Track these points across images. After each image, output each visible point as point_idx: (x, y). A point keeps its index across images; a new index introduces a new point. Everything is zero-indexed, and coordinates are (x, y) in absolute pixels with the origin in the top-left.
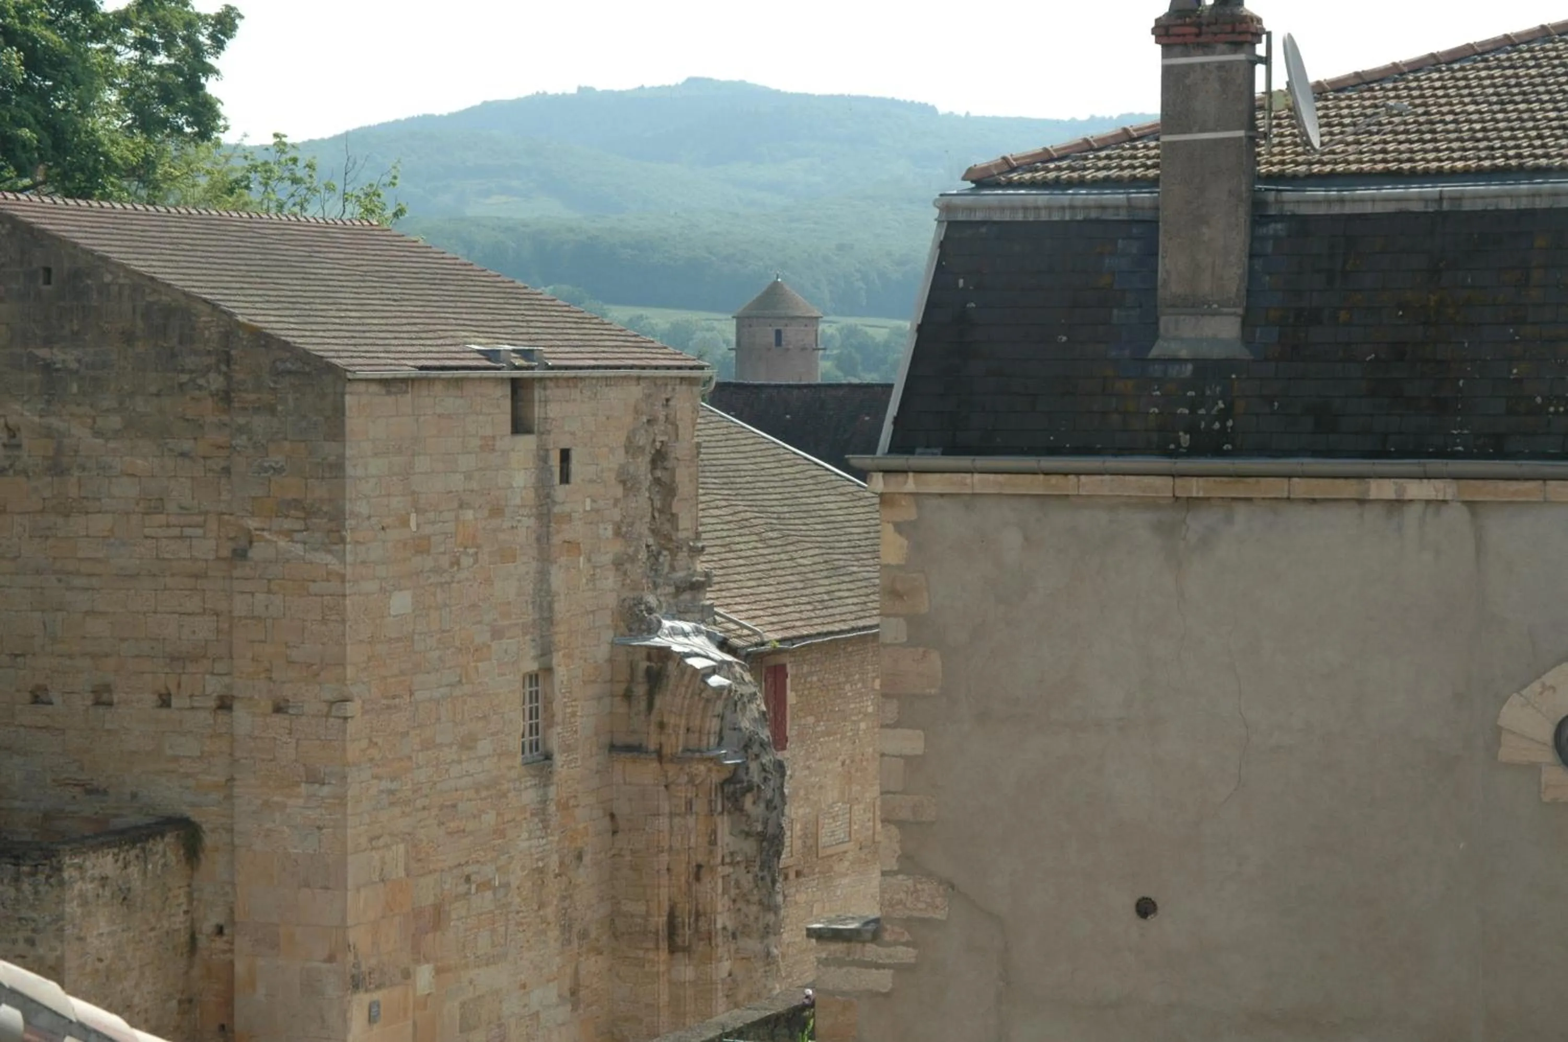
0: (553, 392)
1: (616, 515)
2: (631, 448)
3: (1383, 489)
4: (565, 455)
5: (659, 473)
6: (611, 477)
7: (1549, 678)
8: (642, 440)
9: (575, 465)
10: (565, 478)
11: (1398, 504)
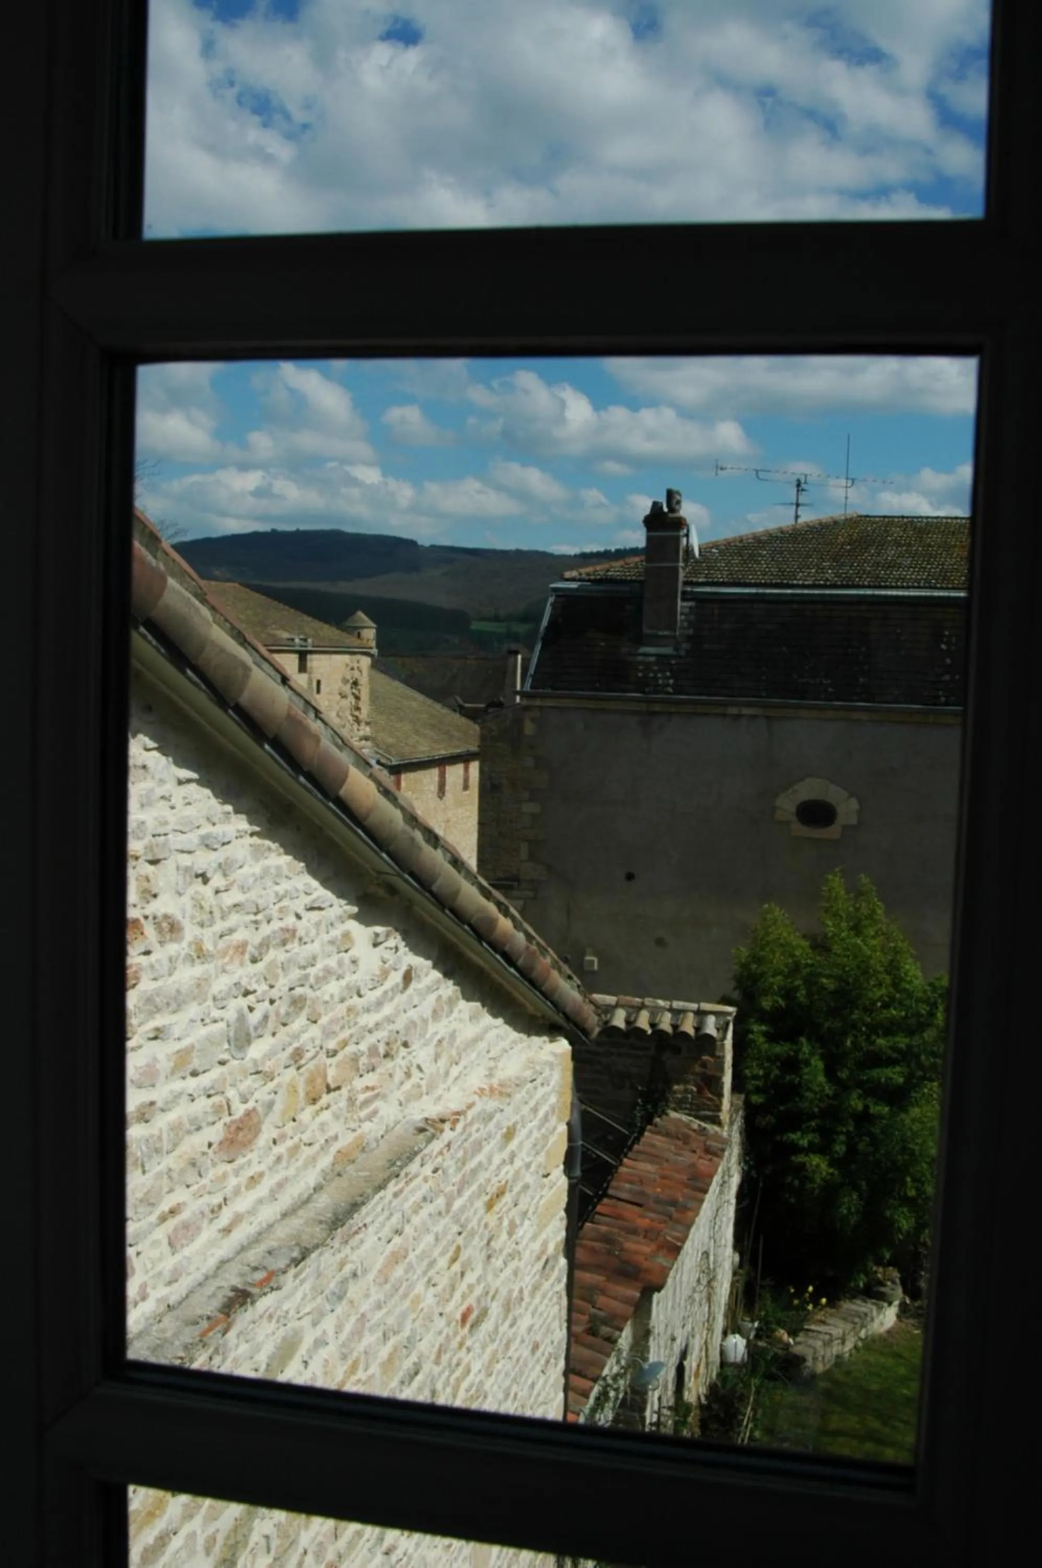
0: (315, 656)
1: (337, 707)
2: (345, 681)
3: (733, 711)
4: (319, 682)
5: (354, 691)
6: (336, 692)
7: (796, 787)
8: (348, 677)
9: (323, 687)
10: (318, 691)
11: (738, 717)
